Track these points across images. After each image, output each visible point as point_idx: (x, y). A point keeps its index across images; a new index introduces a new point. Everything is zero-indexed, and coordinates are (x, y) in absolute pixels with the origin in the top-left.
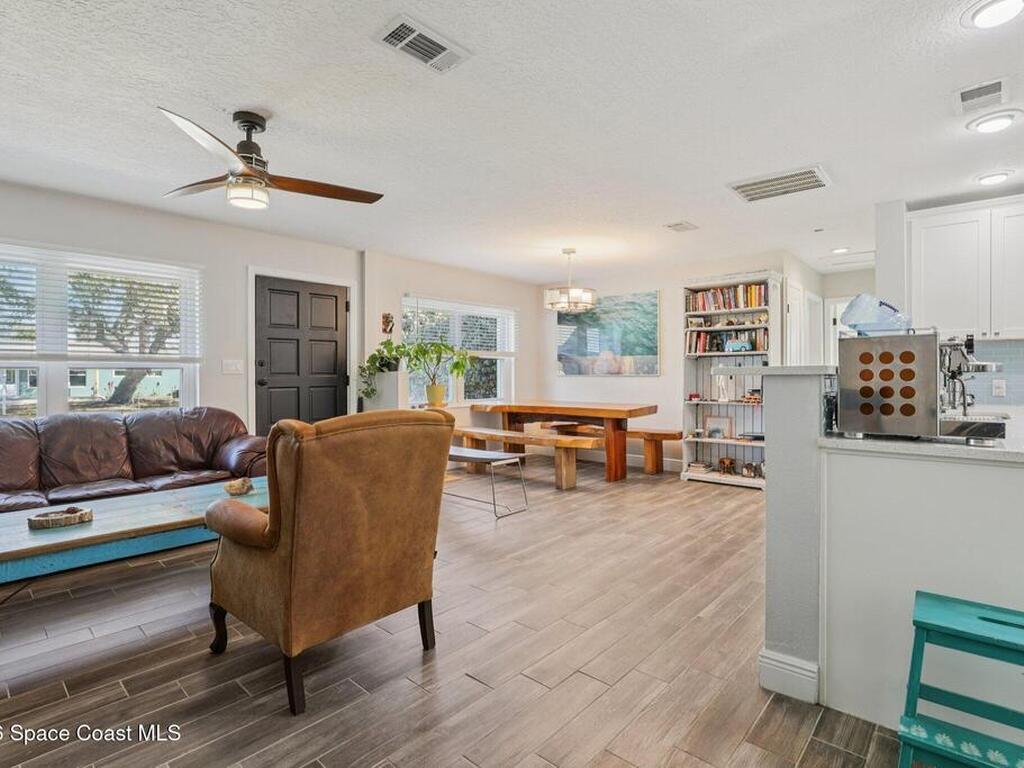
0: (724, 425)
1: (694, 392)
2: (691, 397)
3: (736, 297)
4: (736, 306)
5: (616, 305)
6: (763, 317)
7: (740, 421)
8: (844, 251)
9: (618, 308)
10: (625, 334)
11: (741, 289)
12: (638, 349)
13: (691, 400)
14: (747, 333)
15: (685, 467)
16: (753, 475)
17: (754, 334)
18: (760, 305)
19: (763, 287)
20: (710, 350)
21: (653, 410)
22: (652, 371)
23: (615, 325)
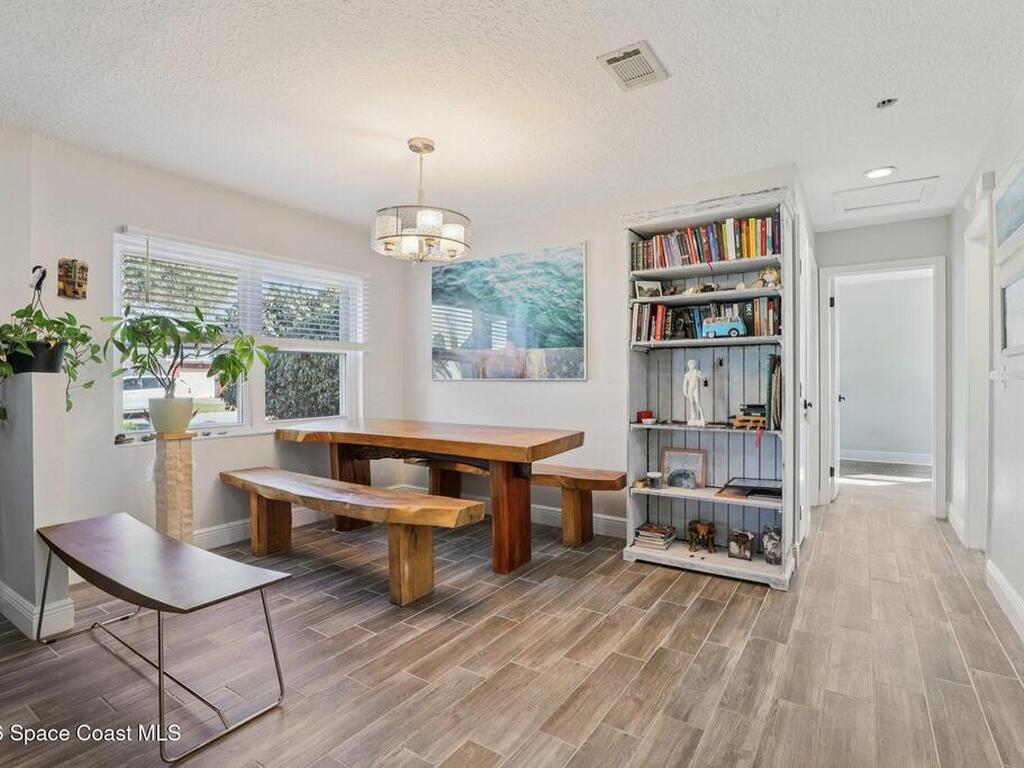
0: (694, 464)
1: (644, 409)
2: (640, 417)
3: (720, 242)
4: (722, 257)
5: (518, 268)
6: (770, 276)
7: (721, 458)
8: (886, 172)
9: (520, 272)
10: (533, 313)
11: (729, 227)
12: (553, 338)
13: (639, 421)
14: (735, 306)
15: (630, 537)
16: (748, 554)
17: (749, 308)
18: (764, 253)
19: (769, 221)
20: (673, 337)
21: (576, 440)
22: (574, 372)
23: (517, 301)
